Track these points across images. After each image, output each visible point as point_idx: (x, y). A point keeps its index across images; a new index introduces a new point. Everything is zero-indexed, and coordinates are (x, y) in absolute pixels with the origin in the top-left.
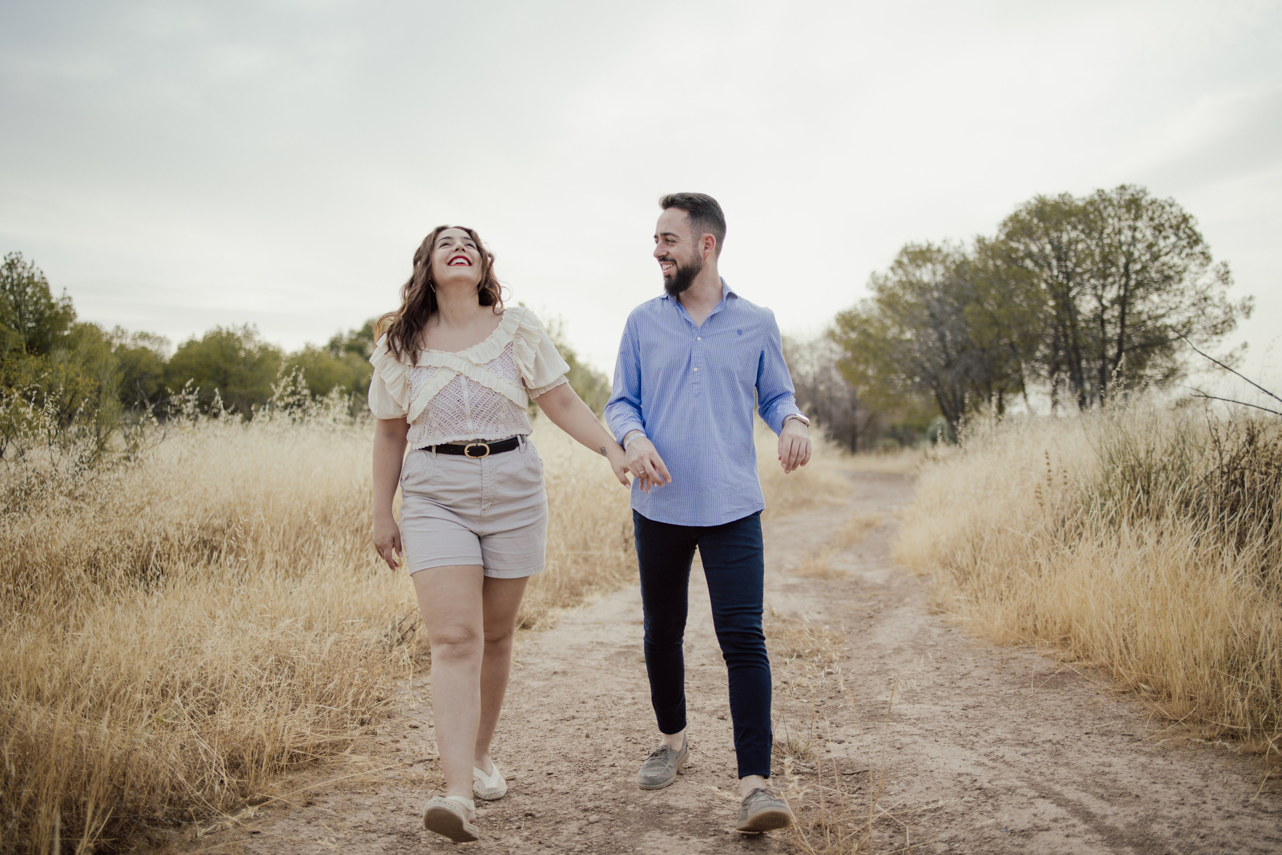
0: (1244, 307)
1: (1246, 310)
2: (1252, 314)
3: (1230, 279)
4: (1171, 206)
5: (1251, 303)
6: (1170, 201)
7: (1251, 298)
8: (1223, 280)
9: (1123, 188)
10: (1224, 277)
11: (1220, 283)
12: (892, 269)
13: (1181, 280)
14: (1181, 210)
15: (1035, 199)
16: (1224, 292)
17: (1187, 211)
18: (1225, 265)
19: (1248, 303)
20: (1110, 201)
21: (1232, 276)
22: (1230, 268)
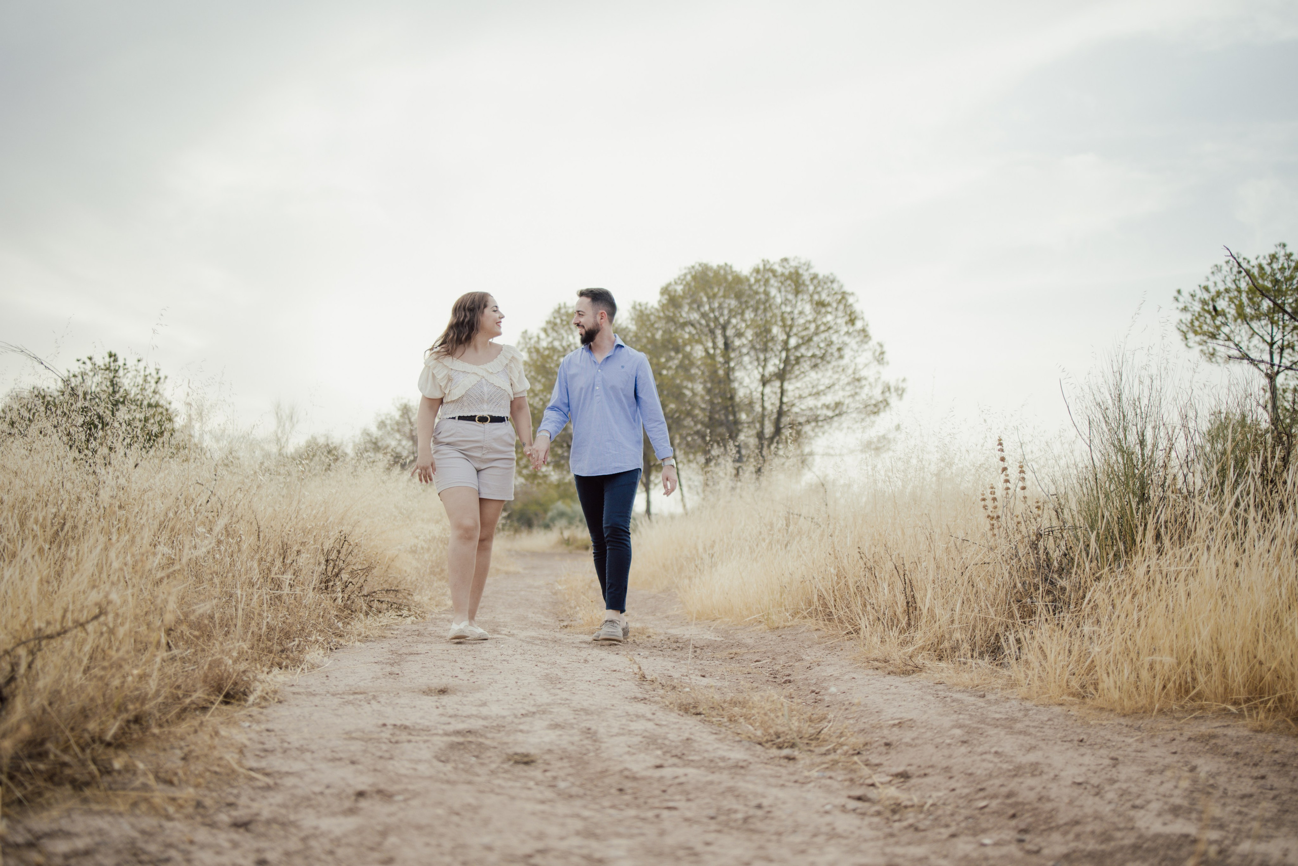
0: (897, 389)
1: (900, 392)
2: (905, 395)
3: (885, 360)
4: (832, 282)
5: (904, 385)
6: (831, 278)
7: (904, 380)
8: (878, 361)
9: (785, 260)
10: (880, 358)
11: (876, 363)
12: (545, 330)
13: (841, 357)
14: (842, 286)
15: (700, 265)
16: (879, 373)
17: (847, 288)
18: (881, 346)
19: (901, 385)
20: (773, 272)
21: (887, 357)
22: (886, 348)
